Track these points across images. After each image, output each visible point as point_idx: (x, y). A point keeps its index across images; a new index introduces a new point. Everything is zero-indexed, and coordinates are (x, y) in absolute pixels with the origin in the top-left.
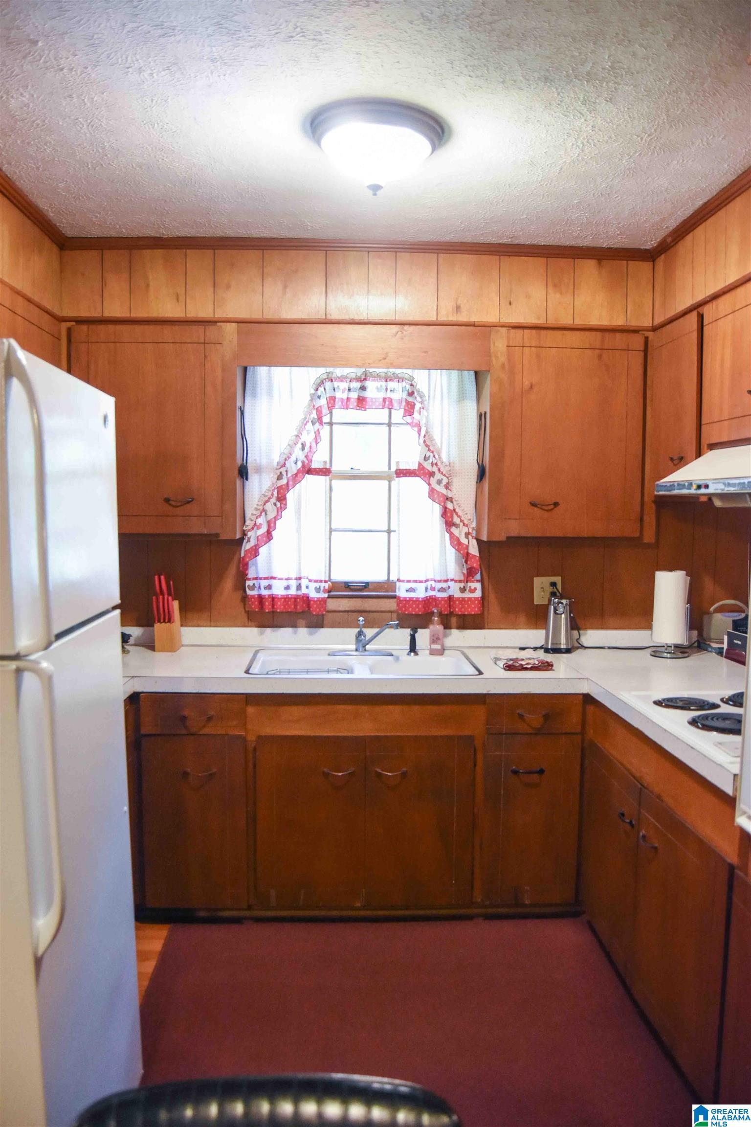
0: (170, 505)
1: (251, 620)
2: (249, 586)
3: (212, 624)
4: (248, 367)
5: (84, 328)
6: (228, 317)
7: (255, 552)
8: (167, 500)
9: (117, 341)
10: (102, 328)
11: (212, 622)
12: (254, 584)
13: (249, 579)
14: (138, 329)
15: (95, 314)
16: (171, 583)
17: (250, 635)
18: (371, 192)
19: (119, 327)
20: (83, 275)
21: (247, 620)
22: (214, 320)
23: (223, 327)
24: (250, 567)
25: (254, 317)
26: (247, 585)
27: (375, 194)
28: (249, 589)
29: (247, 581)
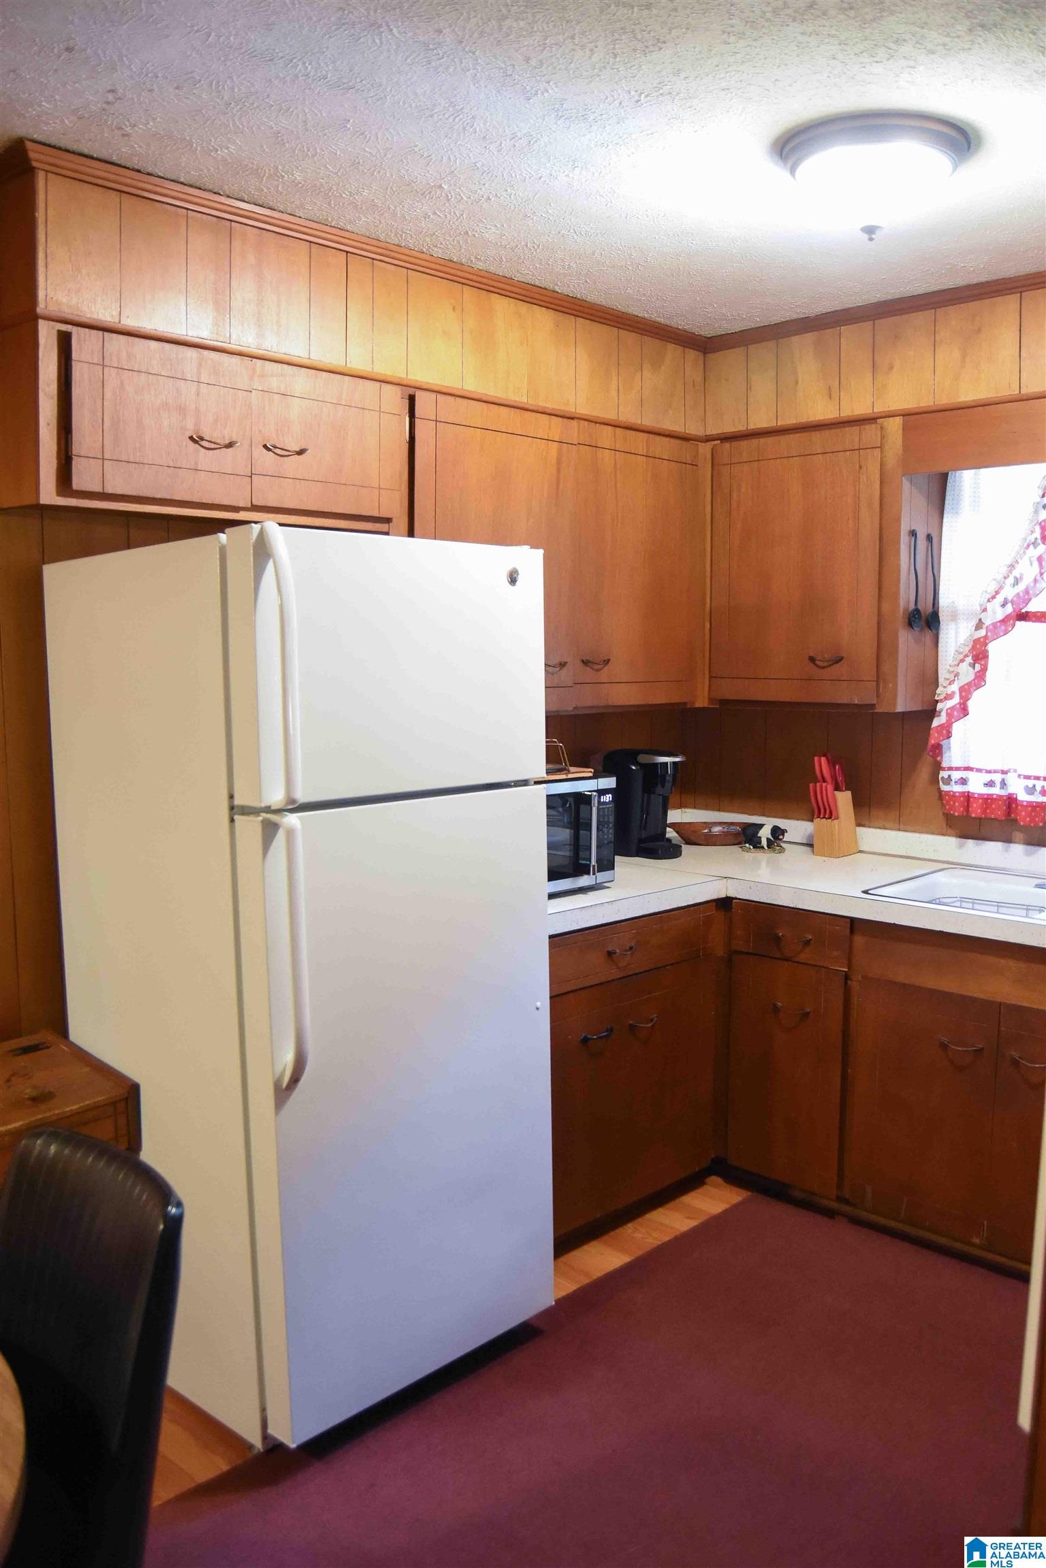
0: (815, 664)
1: (950, 826)
2: (943, 778)
3: (902, 826)
4: (950, 473)
5: (727, 445)
6: (890, 409)
7: (946, 731)
8: (812, 660)
9: (760, 459)
10: (744, 444)
11: (902, 824)
12: (949, 776)
13: (943, 769)
14: (784, 440)
15: (740, 427)
16: (837, 767)
17: (946, 846)
18: (866, 236)
19: (762, 441)
20: (727, 380)
21: (945, 825)
22: (874, 416)
23: (885, 424)
24: (945, 753)
25: (922, 404)
26: (940, 776)
27: (871, 239)
28: (943, 782)
29: (941, 772)
